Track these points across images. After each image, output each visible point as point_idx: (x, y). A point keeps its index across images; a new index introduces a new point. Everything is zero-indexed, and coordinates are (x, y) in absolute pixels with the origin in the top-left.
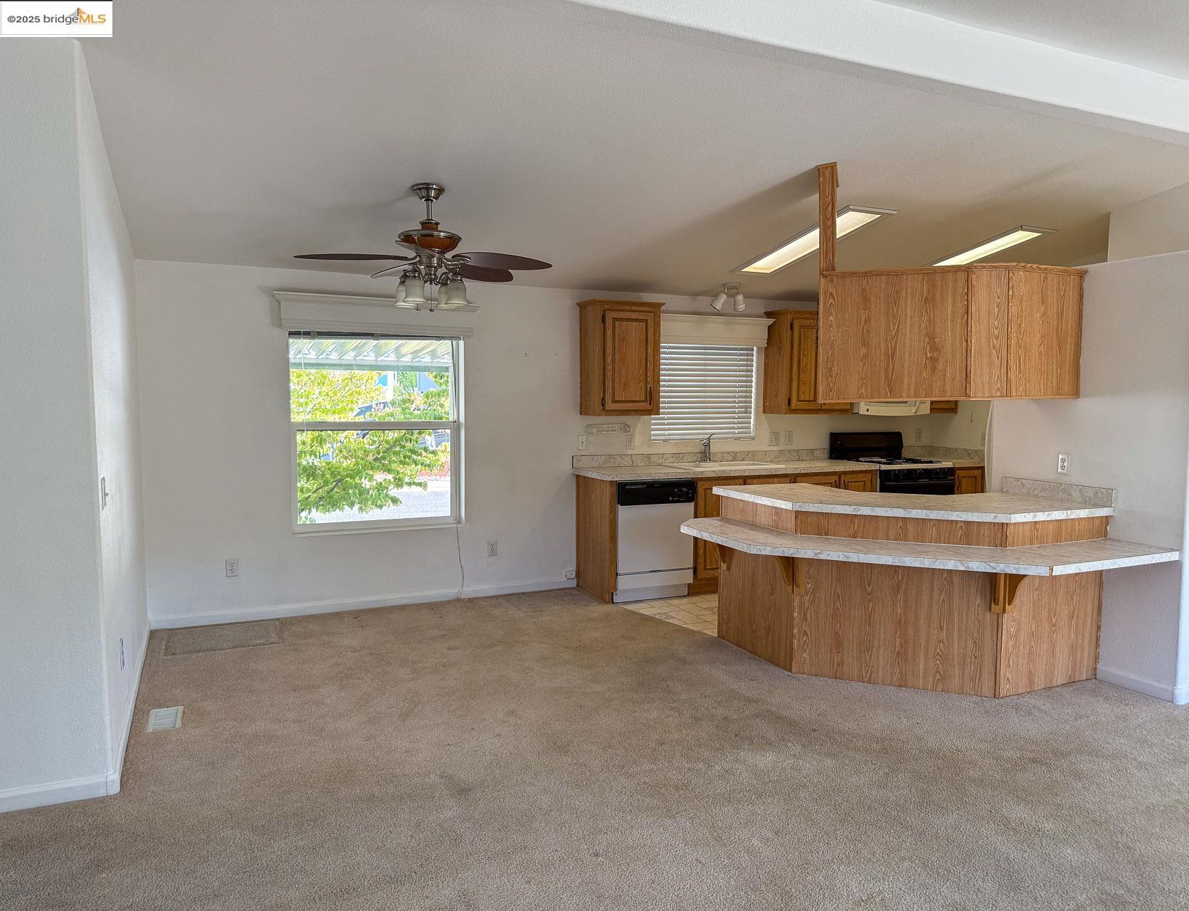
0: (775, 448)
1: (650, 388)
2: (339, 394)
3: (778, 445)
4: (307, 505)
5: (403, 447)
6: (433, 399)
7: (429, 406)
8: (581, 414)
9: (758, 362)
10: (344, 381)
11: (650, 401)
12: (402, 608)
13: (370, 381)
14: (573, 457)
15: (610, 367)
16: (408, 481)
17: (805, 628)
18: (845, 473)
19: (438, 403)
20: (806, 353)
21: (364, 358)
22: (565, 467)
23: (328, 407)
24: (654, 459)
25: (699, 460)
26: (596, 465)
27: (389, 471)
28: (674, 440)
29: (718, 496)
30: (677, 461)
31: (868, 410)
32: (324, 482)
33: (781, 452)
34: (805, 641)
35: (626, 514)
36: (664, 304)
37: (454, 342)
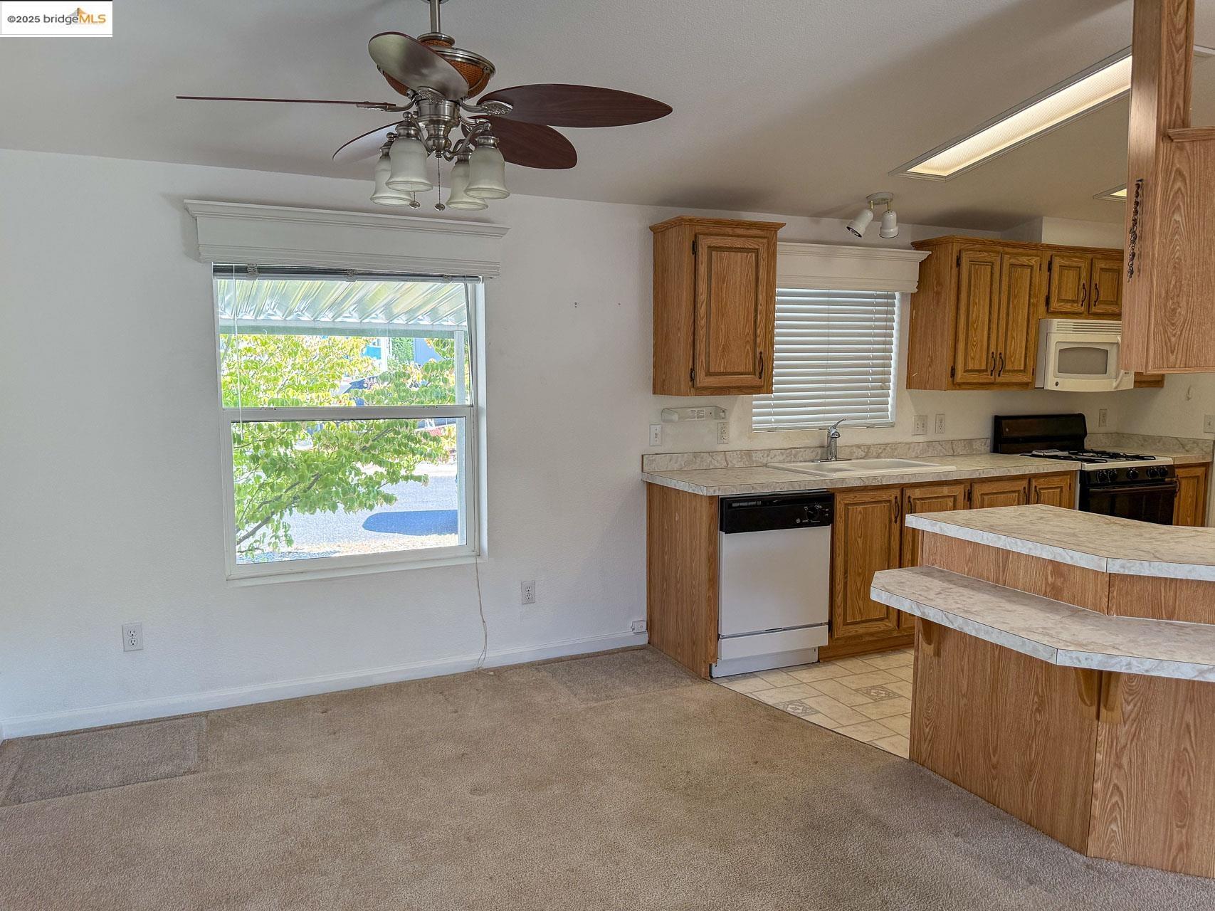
0: (921, 439)
1: (761, 353)
2: (316, 367)
3: (926, 434)
4: (276, 508)
5: (397, 433)
6: (435, 373)
7: (430, 381)
8: (654, 393)
9: (901, 316)
10: (321, 349)
11: (761, 373)
12: (396, 690)
13: (355, 350)
14: (643, 456)
15: (703, 322)
16: (405, 474)
17: (1116, 781)
18: (1036, 476)
19: (441, 378)
20: (977, 301)
21: (345, 320)
22: (632, 471)
23: (304, 383)
24: (757, 457)
25: (818, 458)
26: (676, 467)
27: (380, 463)
28: (783, 428)
29: (914, 531)
30: (788, 459)
31: (1057, 384)
32: (300, 477)
33: (930, 443)
34: (1117, 802)
35: (733, 545)
36: (784, 225)
37: (469, 285)
